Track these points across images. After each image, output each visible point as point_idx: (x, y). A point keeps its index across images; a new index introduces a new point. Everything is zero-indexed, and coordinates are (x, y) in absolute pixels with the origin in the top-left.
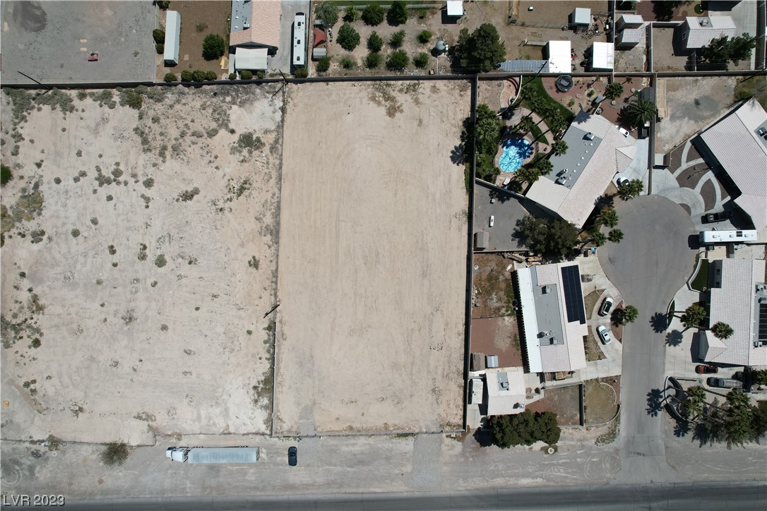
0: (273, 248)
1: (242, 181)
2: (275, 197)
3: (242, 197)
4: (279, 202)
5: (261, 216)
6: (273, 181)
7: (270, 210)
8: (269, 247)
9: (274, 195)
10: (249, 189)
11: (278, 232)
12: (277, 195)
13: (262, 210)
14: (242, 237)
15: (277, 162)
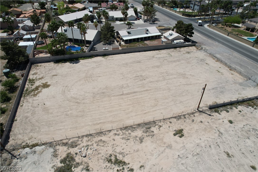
0: (160, 124)
1: (109, 165)
2: (118, 133)
3: (126, 160)
4: (121, 129)
5: (138, 139)
6: (104, 138)
7: (130, 134)
8: (160, 126)
9: (116, 134)
10: (116, 156)
11: (146, 124)
12: (116, 132)
13: (132, 140)
14: (163, 149)
15: (85, 139)
